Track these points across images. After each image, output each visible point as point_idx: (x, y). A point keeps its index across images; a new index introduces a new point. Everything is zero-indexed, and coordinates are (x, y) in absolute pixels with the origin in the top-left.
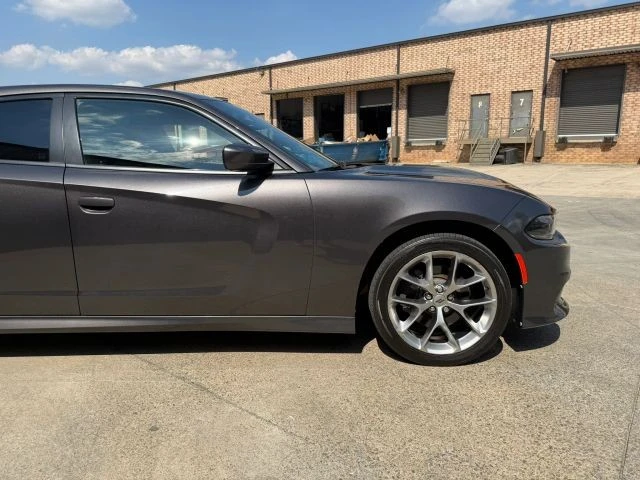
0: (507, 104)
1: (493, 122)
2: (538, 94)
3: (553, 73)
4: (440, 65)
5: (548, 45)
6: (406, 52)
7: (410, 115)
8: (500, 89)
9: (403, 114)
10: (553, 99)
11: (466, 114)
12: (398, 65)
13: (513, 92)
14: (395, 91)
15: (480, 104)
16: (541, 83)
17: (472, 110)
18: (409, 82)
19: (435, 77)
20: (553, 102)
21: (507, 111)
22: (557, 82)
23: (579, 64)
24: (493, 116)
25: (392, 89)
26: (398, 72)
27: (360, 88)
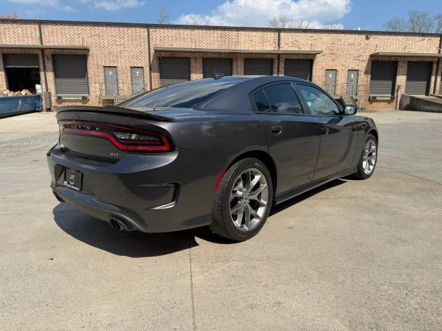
0: (129, 74)
1: (121, 85)
2: (147, 69)
3: (154, 58)
4: (77, 43)
5: (149, 43)
6: (46, 29)
7: (56, 76)
8: (123, 64)
9: (50, 76)
10: (156, 74)
11: (102, 78)
12: (41, 37)
13: (131, 67)
14: (40, 57)
15: (110, 73)
16: (148, 64)
17: (105, 76)
18: (53, 51)
19: (75, 51)
20: (156, 75)
21: (129, 79)
22: (156, 64)
23: (167, 55)
24: (120, 81)
25: (37, 55)
26: (42, 44)
27: (5, 51)
